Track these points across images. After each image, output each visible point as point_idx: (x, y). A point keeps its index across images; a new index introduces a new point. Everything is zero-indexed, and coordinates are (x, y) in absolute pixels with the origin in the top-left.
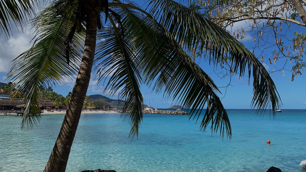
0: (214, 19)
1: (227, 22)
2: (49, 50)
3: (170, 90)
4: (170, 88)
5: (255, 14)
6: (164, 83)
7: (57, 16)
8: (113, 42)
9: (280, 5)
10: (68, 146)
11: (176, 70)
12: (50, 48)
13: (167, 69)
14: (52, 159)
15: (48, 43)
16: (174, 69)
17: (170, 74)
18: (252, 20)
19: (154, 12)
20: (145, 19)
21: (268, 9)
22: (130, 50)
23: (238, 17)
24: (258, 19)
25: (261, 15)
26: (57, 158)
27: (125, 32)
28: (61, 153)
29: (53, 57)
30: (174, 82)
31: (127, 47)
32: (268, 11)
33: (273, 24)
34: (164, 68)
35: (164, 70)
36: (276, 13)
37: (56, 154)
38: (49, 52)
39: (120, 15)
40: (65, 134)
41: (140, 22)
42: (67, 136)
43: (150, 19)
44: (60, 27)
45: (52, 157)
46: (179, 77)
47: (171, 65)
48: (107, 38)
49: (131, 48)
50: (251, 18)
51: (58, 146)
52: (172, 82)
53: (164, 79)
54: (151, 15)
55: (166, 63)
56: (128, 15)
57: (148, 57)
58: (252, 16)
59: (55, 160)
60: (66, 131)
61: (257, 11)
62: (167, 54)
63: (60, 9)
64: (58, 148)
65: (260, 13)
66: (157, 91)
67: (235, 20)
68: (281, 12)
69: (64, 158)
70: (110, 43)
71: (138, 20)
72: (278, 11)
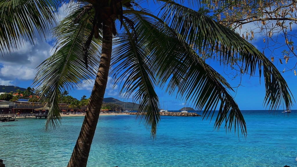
0: (223, 22)
1: (235, 24)
2: (69, 56)
3: (182, 91)
4: (182, 89)
5: (264, 16)
6: (176, 85)
7: (75, 25)
8: (127, 47)
9: (289, 6)
10: (88, 144)
11: (188, 71)
12: (69, 54)
13: (179, 71)
14: (74, 156)
15: (68, 49)
16: (186, 71)
17: (182, 76)
18: (261, 21)
19: (165, 17)
20: (156, 24)
21: (277, 10)
22: (143, 54)
23: (247, 19)
24: (267, 20)
25: (270, 16)
26: (79, 155)
27: (138, 36)
28: (82, 151)
29: (72, 63)
30: (186, 83)
31: (141, 51)
32: (277, 12)
33: (282, 25)
34: (176, 70)
35: (176, 72)
36: (285, 13)
37: (78, 151)
38: (68, 58)
39: (133, 21)
40: (85, 133)
41: (152, 27)
42: (87, 134)
43: (161, 24)
44: (78, 34)
45: (74, 154)
46: (191, 78)
47: (182, 67)
48: (122, 44)
49: (144, 51)
50: (260, 20)
51: (79, 144)
52: (184, 83)
53: (176, 81)
54: (163, 20)
55: (177, 65)
56: (141, 21)
57: (160, 60)
58: (261, 18)
59: (77, 157)
60: (87, 130)
61: (265, 13)
62: (179, 57)
63: (78, 18)
64: (79, 146)
65: (269, 15)
66: (170, 92)
67: (243, 22)
68: (290, 12)
69: (85, 155)
70: (125, 48)
71: (150, 25)
72: (287, 12)
